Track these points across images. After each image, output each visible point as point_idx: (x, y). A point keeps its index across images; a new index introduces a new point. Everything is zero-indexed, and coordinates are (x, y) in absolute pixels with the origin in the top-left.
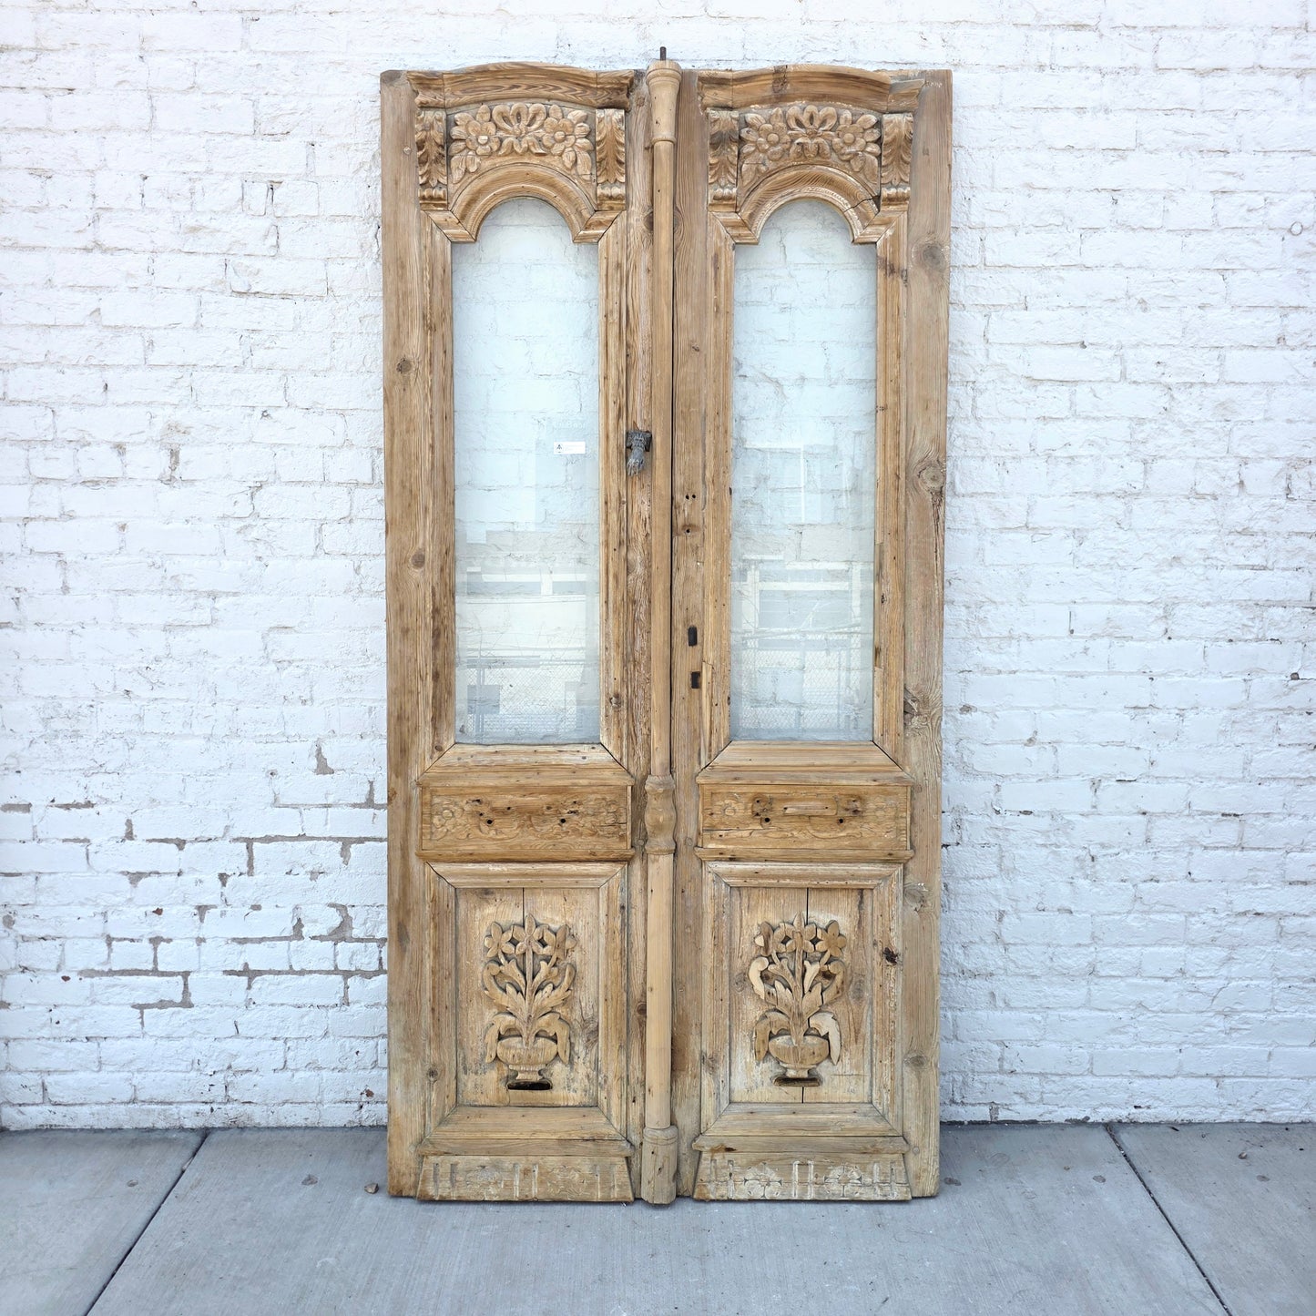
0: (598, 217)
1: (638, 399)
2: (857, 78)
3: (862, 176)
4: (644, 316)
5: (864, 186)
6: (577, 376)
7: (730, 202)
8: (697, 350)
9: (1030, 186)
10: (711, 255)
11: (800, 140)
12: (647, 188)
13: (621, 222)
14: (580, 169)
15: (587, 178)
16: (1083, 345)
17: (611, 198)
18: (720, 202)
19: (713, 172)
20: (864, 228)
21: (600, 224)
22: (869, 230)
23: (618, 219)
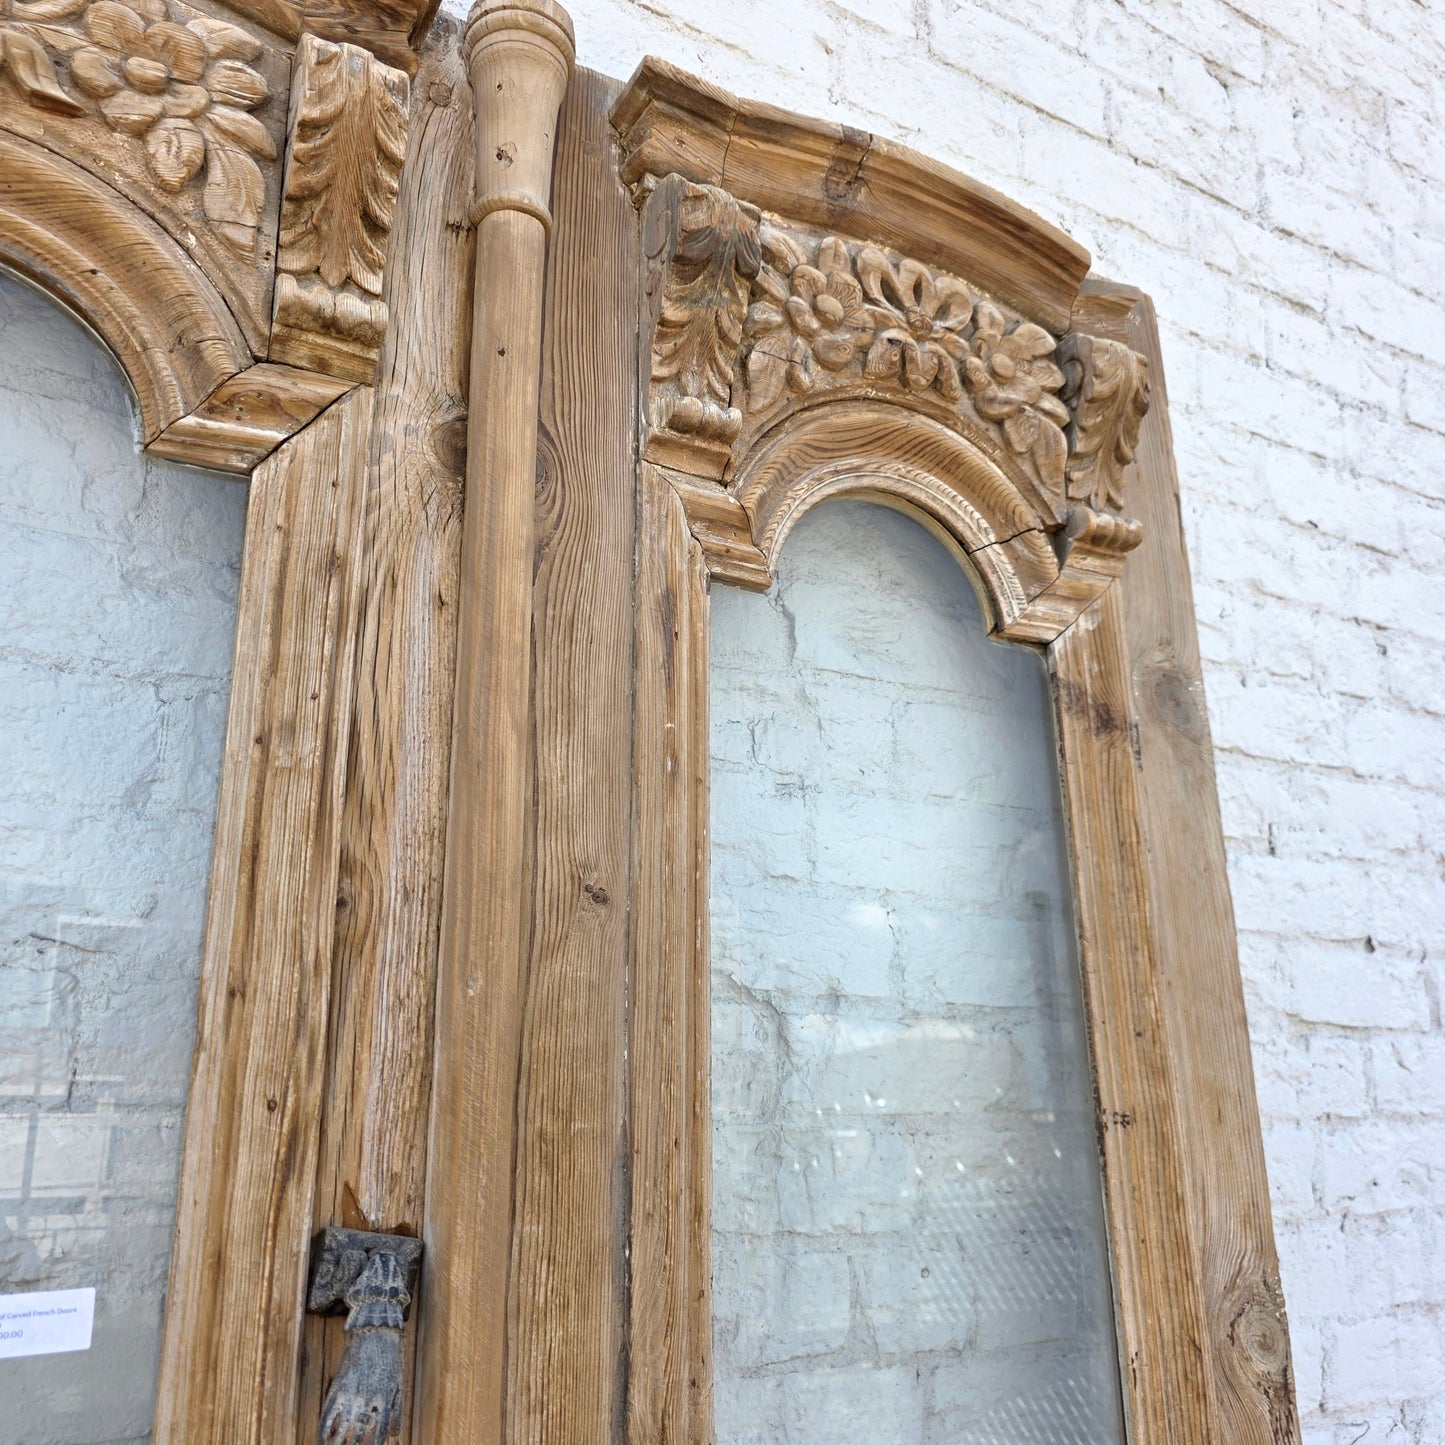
0: (261, 378)
1: (370, 1087)
2: (1022, 227)
3: (1027, 468)
4: (415, 758)
5: (1030, 492)
6: (74, 958)
7: (716, 447)
8: (600, 898)
9: (1257, 587)
10: (649, 596)
11: (892, 333)
12: (450, 340)
13: (354, 417)
14: (216, 198)
15: (244, 237)
16: (1369, 945)
17: (330, 326)
18: (685, 439)
19: (668, 347)
20: (1032, 599)
21: (270, 406)
22: (1041, 607)
23: (346, 407)
